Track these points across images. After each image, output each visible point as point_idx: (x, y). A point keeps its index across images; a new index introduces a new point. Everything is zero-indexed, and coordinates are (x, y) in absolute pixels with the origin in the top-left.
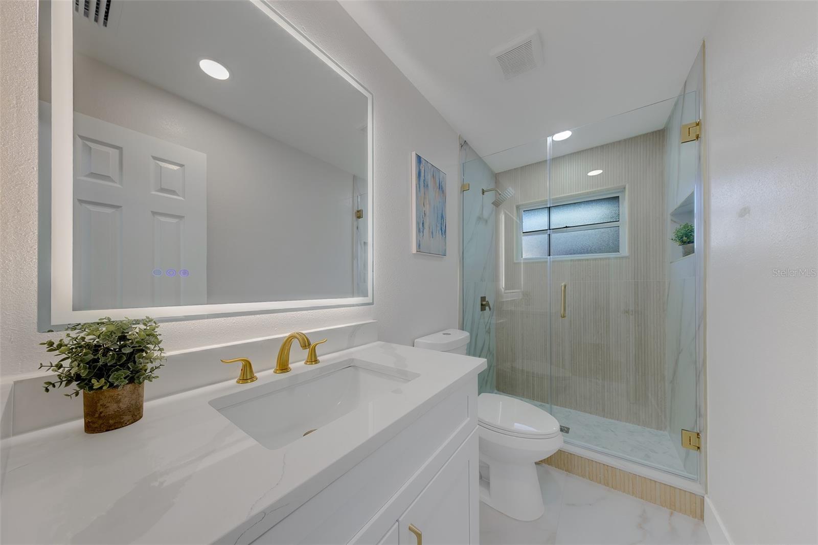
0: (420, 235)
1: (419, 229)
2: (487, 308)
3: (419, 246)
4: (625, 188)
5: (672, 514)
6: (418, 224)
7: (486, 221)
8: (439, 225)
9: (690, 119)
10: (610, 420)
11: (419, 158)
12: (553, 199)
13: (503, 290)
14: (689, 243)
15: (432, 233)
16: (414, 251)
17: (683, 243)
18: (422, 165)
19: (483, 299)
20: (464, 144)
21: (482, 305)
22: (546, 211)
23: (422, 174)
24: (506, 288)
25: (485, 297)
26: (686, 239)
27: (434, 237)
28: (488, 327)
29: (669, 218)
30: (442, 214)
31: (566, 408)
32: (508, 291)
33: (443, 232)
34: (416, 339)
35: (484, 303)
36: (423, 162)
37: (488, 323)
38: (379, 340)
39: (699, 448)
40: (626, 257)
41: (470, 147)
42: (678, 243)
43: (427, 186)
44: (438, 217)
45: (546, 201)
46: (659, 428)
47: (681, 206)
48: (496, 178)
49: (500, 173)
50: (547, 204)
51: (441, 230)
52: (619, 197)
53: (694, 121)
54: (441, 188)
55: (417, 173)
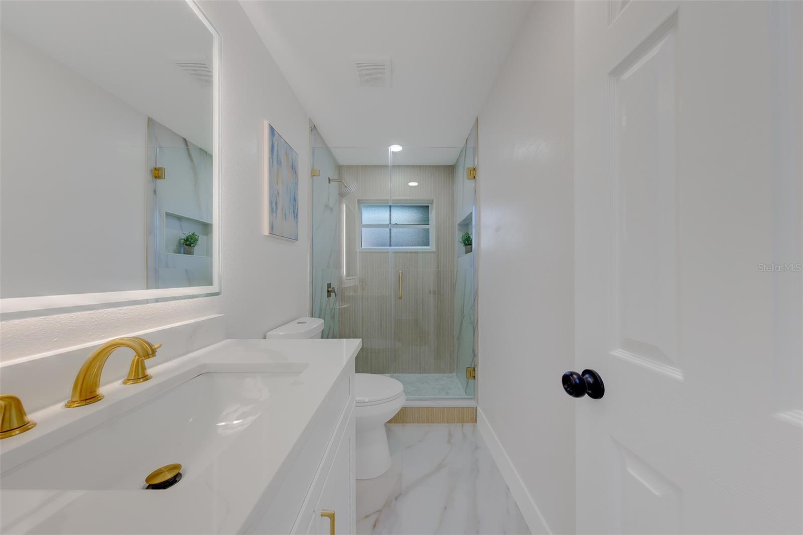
0: (273, 216)
1: (272, 209)
2: (333, 294)
3: (272, 227)
4: (433, 201)
5: (462, 426)
6: (271, 203)
7: (332, 209)
8: (292, 207)
9: (470, 165)
10: (424, 375)
11: (272, 130)
12: (393, 200)
13: (345, 277)
14: (468, 245)
15: (285, 215)
16: (266, 232)
17: (466, 245)
18: (275, 139)
19: (329, 285)
20: (314, 128)
21: (328, 291)
22: (388, 209)
23: (276, 149)
24: (348, 275)
25: (331, 284)
26: (468, 242)
27: (287, 219)
28: (332, 313)
29: (457, 227)
30: (294, 196)
31: (396, 373)
32: (348, 278)
33: (295, 215)
34: (267, 332)
35: (330, 289)
36: (276, 135)
37: (332, 308)
38: (227, 338)
39: (474, 377)
40: (434, 252)
41: (319, 134)
42: (463, 244)
43: (280, 163)
44: (290, 197)
45: (388, 200)
46: (451, 372)
47: (464, 220)
48: (339, 169)
49: (343, 166)
50: (388, 203)
51: (294, 212)
52: (428, 206)
53: (472, 167)
54: (294, 168)
55: (271, 145)
